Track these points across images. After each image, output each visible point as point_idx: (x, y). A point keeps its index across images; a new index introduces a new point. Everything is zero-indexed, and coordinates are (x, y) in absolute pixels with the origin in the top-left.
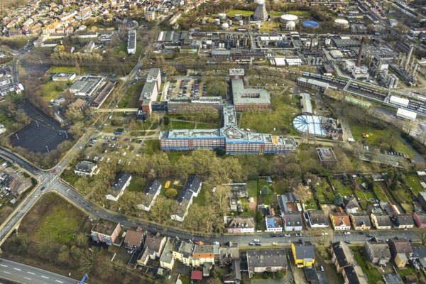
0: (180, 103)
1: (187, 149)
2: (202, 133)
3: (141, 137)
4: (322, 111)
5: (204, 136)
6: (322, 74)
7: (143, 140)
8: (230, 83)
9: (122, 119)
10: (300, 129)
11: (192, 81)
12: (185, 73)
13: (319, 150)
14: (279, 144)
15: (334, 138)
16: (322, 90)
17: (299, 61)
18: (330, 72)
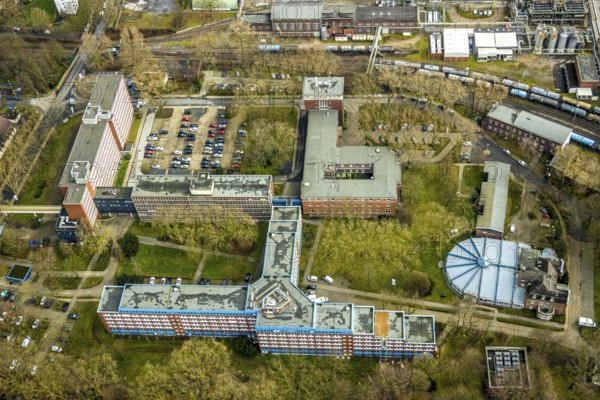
0: (162, 194)
1: (170, 334)
2: (203, 298)
3: (67, 293)
4: (534, 222)
5: (205, 308)
6: (565, 90)
7: (72, 302)
8: (303, 126)
9: (28, 235)
10: (459, 283)
11: (212, 111)
12: (196, 84)
13: (492, 352)
14: (392, 334)
15: (542, 316)
16: (548, 149)
17: (510, 39)
18: (587, 85)
